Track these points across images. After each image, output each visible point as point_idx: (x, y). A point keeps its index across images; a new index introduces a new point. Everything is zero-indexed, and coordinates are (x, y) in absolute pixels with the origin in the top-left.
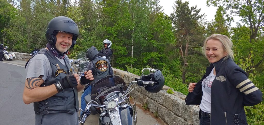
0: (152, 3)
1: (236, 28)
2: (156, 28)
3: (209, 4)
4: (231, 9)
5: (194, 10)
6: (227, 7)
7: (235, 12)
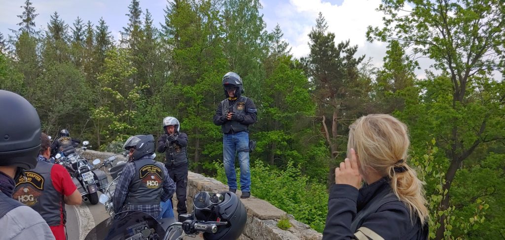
0: (268, 39)
1: (426, 81)
2: (277, 86)
3: (371, 37)
4: (413, 46)
5: (344, 50)
6: (406, 42)
7: (421, 50)
